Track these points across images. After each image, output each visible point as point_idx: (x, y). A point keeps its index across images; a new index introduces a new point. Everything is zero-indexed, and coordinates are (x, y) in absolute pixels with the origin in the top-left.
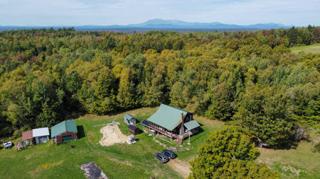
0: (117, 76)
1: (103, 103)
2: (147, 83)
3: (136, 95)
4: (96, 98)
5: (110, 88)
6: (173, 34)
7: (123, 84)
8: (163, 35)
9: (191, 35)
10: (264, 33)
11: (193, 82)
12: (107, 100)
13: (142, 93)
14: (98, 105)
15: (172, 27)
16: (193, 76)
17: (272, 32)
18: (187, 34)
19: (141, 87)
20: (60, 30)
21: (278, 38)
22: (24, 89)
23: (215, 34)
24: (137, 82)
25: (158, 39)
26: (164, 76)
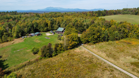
0: (47, 23)
1: (45, 29)
2: (55, 24)
3: (52, 27)
4: (43, 28)
5: (46, 25)
6: (59, 13)
7: (49, 24)
8: (56, 13)
9: (66, 13)
10: (90, 12)
11: (66, 23)
12: (46, 28)
13: (54, 27)
14: (43, 30)
15: (57, 11)
16: (66, 22)
17: (93, 12)
18: (64, 13)
19: (53, 25)
20: (11, 12)
21: (94, 14)
22: (27, 25)
23: (74, 13)
24: (52, 24)
25: (54, 15)
26: (59, 22)
